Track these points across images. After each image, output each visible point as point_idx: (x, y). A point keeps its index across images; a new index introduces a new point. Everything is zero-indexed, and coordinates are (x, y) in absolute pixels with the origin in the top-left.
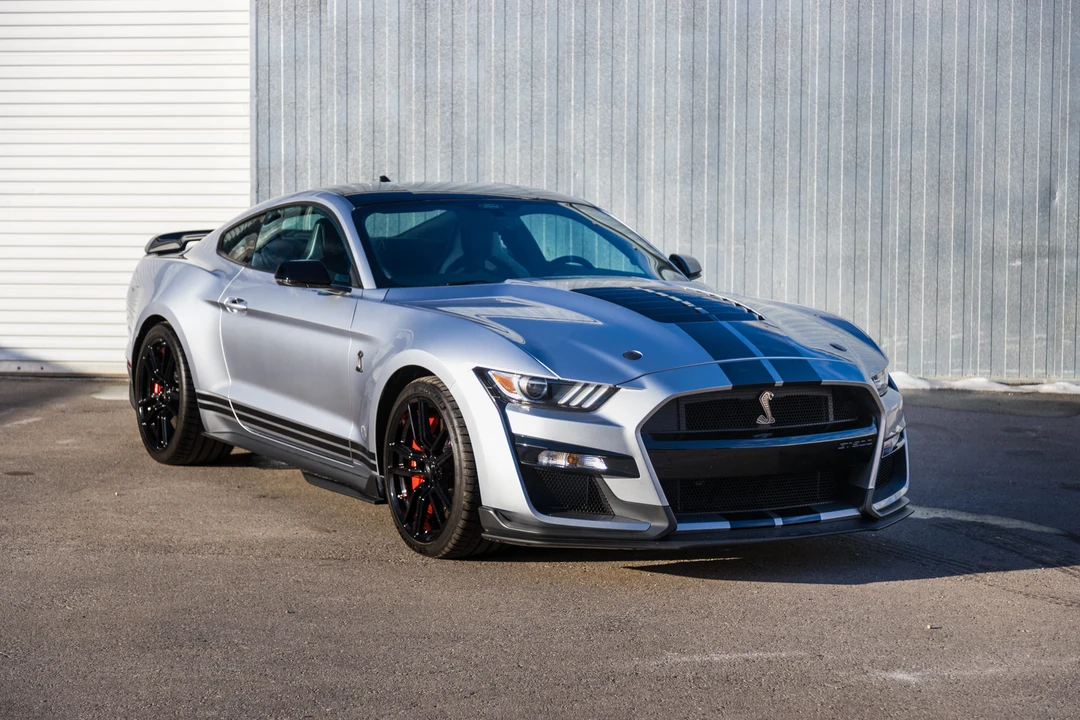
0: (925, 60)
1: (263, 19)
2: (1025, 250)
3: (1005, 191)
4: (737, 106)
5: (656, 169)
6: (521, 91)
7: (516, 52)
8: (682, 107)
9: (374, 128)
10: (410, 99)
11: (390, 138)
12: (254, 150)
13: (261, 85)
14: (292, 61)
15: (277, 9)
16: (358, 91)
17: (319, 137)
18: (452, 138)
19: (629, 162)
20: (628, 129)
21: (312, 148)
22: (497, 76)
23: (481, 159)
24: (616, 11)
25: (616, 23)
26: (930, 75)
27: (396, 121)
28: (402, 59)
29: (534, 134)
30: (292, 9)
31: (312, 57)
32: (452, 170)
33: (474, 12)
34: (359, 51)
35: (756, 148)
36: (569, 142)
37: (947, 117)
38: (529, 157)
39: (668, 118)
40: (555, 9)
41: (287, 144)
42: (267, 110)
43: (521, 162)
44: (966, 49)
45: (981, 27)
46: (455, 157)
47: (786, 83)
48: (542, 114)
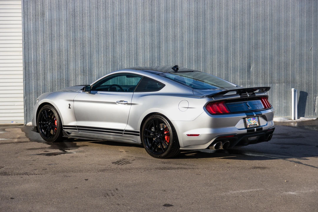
0: (216, 31)
1: (26, 19)
2: (243, 82)
3: (238, 66)
4: (165, 44)
5: (142, 62)
6: (103, 40)
7: (101, 29)
8: (149, 44)
9: (60, 51)
10: (71, 42)
11: (65, 53)
12: (24, 57)
13: (26, 38)
14: (35, 31)
15: (30, 16)
16: (55, 40)
17: (43, 53)
18: (83, 53)
19: (134, 60)
20: (134, 50)
21: (41, 57)
22: (96, 35)
23: (92, 59)
24: (130, 17)
25: (130, 20)
26: (217, 35)
27: (66, 49)
28: (68, 31)
29: (107, 52)
30: (34, 16)
31: (41, 30)
32: (83, 63)
33: (89, 17)
34: (55, 28)
35: (170, 55)
36: (117, 54)
37: (222, 47)
38: (106, 59)
39: (145, 47)
40: (112, 16)
41: (34, 55)
42: (27, 46)
43: (103, 60)
44: (226, 28)
45: (230, 22)
46: (84, 59)
47: (178, 37)
48: (109, 46)
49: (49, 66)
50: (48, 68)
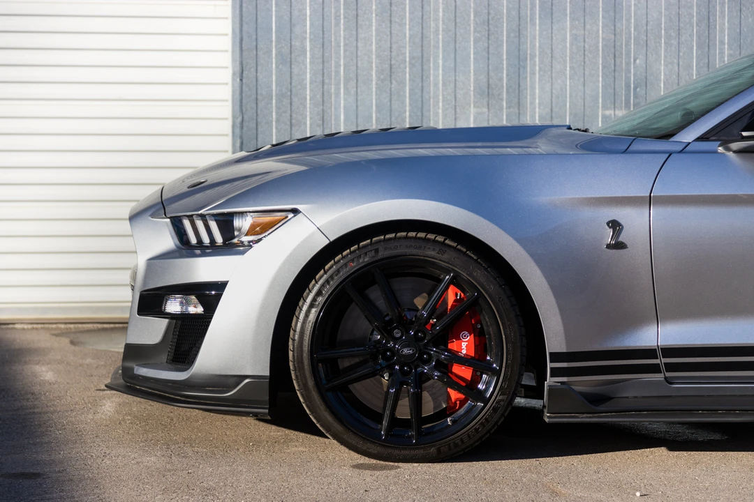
12: (238, 26)
18: (489, 14)
29: (587, 10)
32: (488, 53)
41: (279, 18)
43: (572, 44)
46: (492, 37)
49: (345, 65)
50: (337, 73)
